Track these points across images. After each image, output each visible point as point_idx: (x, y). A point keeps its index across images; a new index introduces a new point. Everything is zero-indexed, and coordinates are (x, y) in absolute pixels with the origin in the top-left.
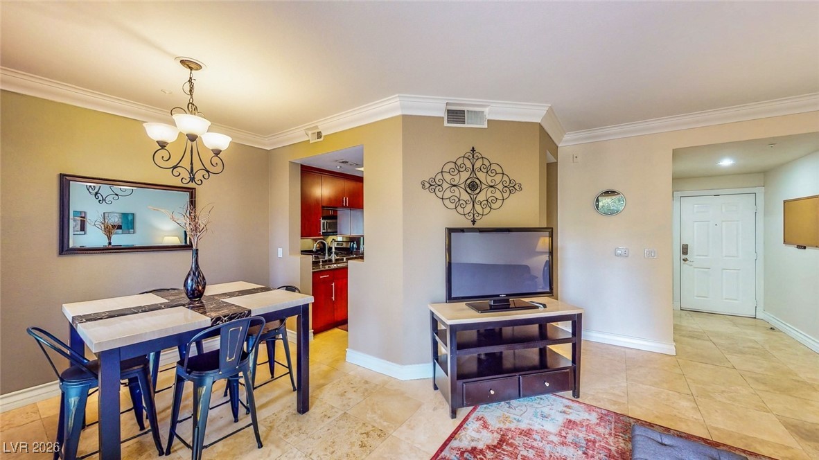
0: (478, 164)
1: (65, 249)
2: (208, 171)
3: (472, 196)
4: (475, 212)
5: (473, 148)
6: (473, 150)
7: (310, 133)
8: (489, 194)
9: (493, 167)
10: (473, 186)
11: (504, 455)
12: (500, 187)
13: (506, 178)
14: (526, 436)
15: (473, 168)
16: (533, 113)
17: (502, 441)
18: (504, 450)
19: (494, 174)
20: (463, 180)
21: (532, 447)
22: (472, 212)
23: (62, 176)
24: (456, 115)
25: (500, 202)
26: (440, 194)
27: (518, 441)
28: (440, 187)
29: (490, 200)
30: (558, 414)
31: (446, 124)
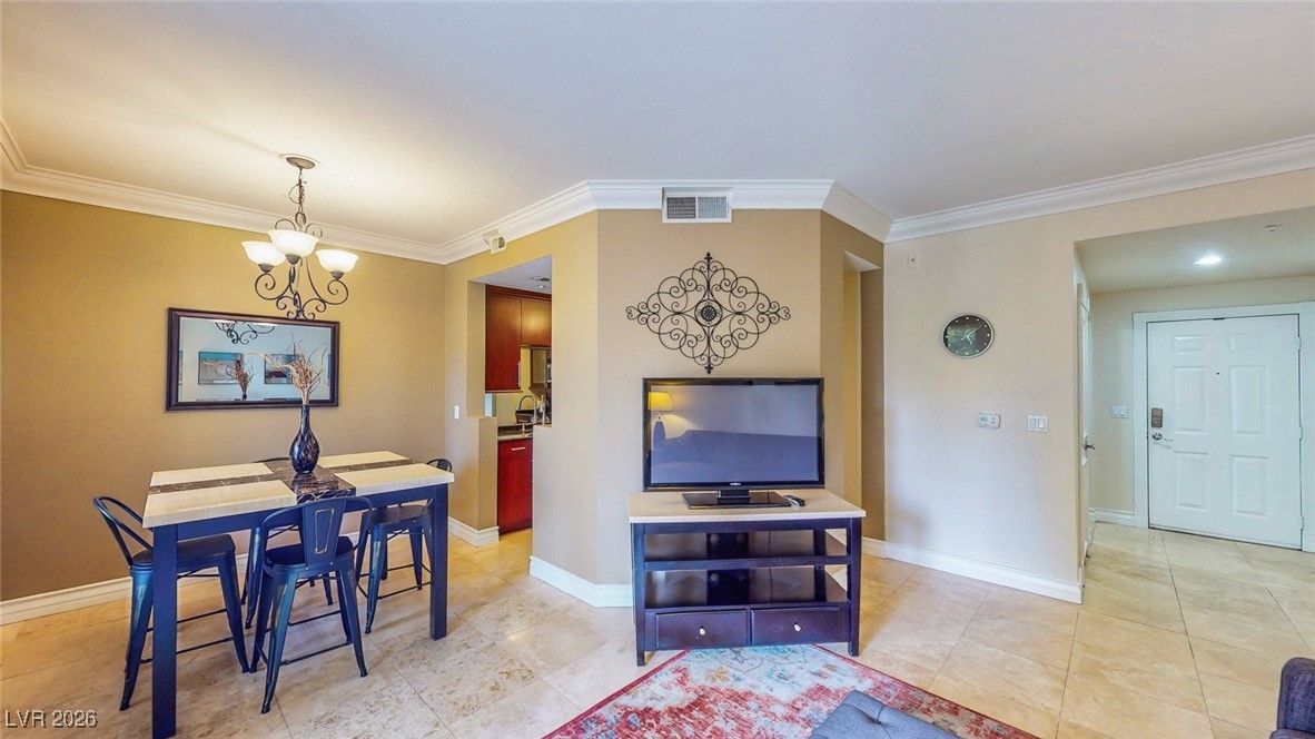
0: (716, 279)
1: (174, 403)
2: (323, 301)
3: (706, 329)
4: (711, 353)
5: (708, 254)
6: (709, 257)
7: (491, 239)
8: (735, 325)
9: (742, 282)
10: (709, 313)
11: (688, 723)
12: (754, 313)
13: (762, 299)
14: (736, 701)
15: (708, 286)
16: (810, 195)
17: (697, 704)
18: (691, 717)
19: (743, 294)
20: (692, 304)
21: (737, 718)
22: (706, 353)
23: (171, 310)
24: (680, 206)
25: (752, 338)
26: (655, 327)
27: (720, 708)
28: (655, 316)
29: (735, 335)
30: (808, 675)
31: (665, 220)
